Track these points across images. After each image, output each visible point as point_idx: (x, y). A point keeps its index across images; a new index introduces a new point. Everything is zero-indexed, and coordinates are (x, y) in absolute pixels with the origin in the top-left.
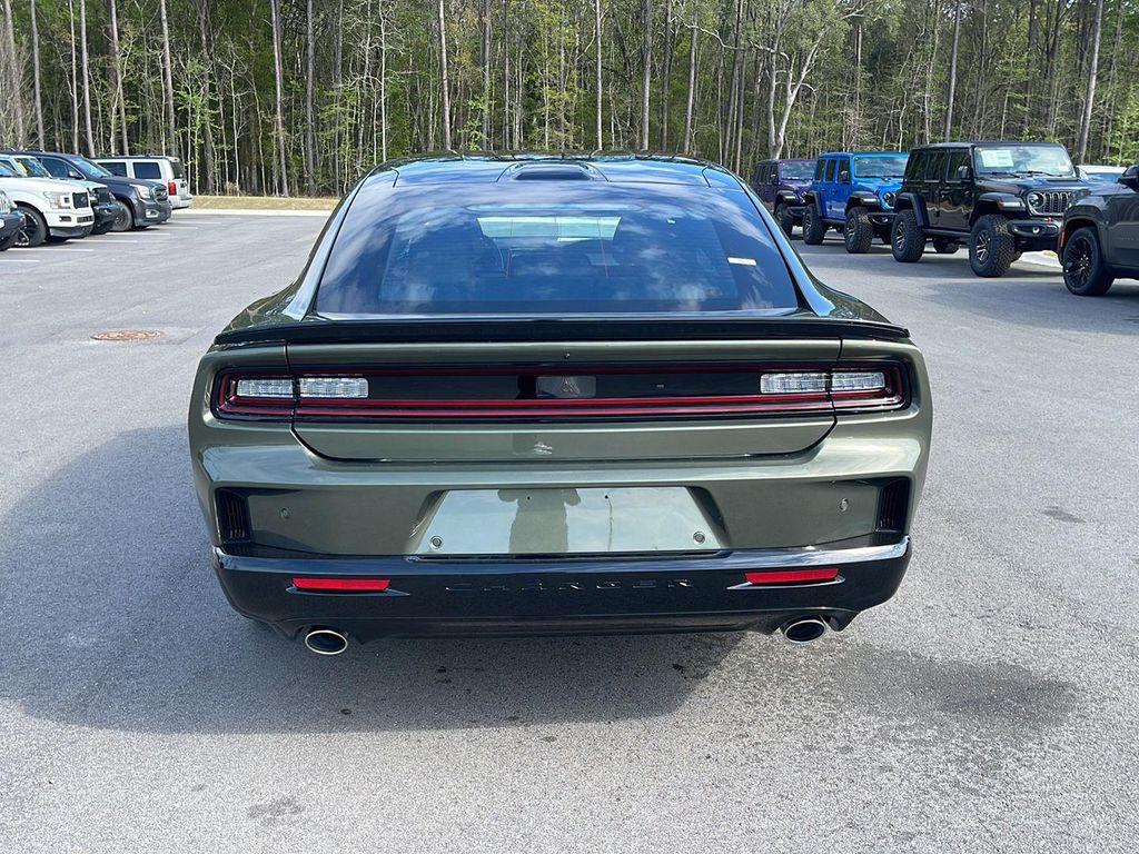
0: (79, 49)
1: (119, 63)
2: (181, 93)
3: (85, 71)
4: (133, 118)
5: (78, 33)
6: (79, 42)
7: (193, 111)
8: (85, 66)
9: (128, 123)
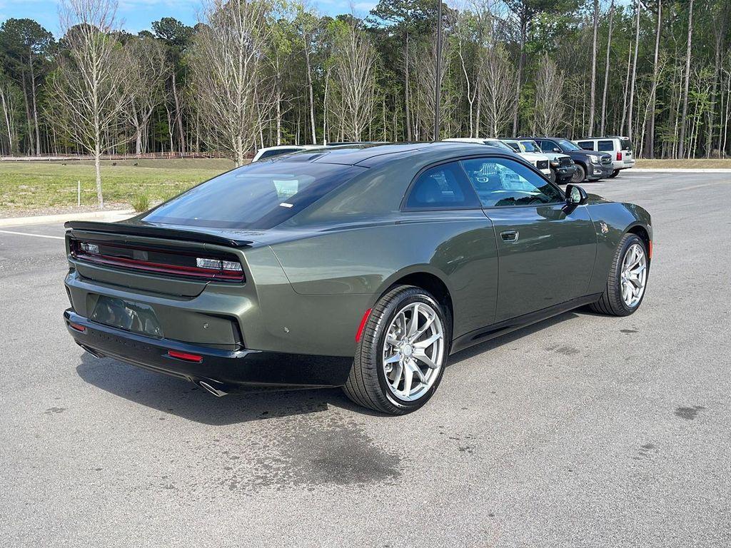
0: (631, 71)
1: (656, 77)
2: (692, 92)
3: (633, 85)
4: (659, 111)
5: (632, 62)
6: (632, 67)
7: (699, 104)
8: (633, 81)
9: (656, 114)
